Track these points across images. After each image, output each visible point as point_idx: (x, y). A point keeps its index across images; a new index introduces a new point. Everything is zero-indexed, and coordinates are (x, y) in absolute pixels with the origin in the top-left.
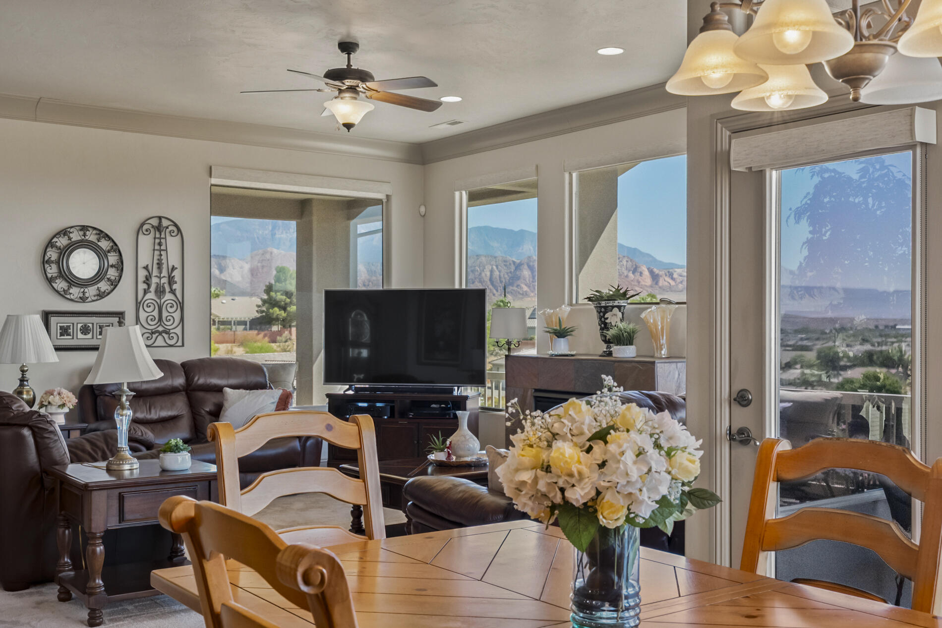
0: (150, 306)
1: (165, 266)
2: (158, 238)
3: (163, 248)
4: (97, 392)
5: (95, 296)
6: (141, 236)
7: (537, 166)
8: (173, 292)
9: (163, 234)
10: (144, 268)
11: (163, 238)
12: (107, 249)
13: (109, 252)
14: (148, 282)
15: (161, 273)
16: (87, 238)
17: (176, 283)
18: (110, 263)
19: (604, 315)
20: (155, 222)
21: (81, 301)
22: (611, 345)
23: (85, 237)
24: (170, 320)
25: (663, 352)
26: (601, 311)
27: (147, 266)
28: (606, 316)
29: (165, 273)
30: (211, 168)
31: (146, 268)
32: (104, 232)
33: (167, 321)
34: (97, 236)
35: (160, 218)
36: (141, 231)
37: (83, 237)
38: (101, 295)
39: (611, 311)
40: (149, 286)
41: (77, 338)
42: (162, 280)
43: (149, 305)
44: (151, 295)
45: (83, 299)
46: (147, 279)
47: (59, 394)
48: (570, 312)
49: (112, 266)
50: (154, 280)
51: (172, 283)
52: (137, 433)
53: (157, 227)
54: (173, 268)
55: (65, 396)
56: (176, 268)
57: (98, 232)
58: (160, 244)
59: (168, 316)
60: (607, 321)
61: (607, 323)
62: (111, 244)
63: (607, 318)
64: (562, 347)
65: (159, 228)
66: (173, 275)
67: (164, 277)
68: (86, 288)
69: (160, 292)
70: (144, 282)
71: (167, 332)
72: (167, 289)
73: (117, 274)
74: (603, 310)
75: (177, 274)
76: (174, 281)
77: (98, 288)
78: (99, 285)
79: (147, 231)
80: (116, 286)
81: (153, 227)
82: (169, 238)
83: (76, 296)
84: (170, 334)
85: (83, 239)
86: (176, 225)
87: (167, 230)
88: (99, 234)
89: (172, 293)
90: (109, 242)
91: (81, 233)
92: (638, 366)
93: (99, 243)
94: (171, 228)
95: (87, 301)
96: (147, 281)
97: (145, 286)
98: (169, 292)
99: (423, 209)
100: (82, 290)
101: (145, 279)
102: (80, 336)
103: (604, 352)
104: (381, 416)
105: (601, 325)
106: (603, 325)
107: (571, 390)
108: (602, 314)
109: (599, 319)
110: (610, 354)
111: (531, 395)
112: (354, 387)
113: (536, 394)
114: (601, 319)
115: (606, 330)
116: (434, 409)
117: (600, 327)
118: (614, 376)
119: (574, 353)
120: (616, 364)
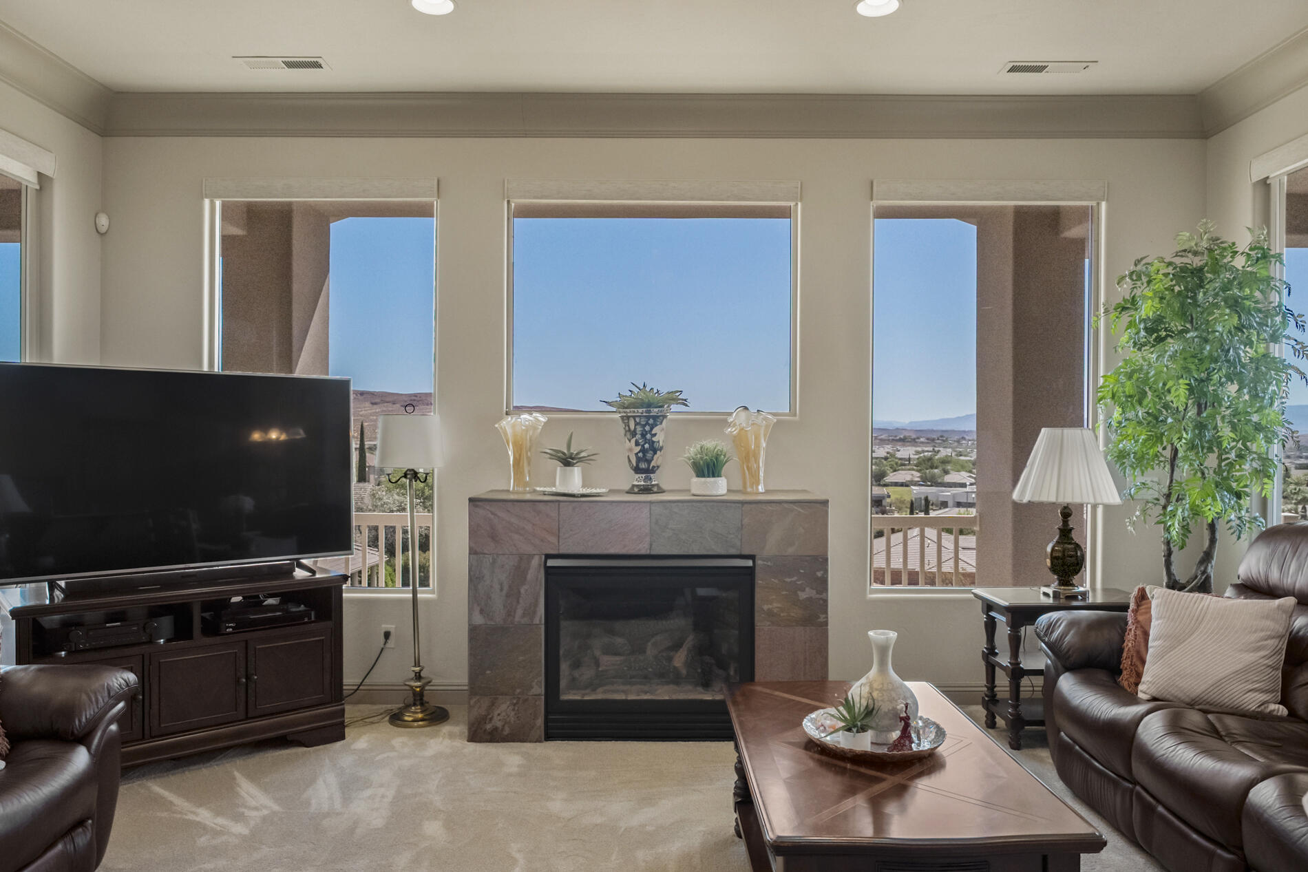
7: (438, 181)
19: (652, 429)
22: (652, 475)
25: (760, 487)
26: (647, 423)
28: (653, 432)
39: (661, 423)
48: (545, 423)
60: (654, 439)
61: (653, 442)
63: (655, 435)
64: (574, 481)
74: (651, 421)
92: (796, 508)
99: (103, 221)
103: (634, 486)
104: (151, 641)
105: (643, 446)
106: (647, 446)
107: (643, 552)
108: (647, 428)
109: (638, 436)
110: (646, 490)
111: (540, 565)
112: (62, 584)
113: (551, 563)
114: (643, 435)
115: (649, 455)
116: (272, 608)
117: (638, 448)
118: (742, 525)
119: (603, 490)
120: (746, 507)
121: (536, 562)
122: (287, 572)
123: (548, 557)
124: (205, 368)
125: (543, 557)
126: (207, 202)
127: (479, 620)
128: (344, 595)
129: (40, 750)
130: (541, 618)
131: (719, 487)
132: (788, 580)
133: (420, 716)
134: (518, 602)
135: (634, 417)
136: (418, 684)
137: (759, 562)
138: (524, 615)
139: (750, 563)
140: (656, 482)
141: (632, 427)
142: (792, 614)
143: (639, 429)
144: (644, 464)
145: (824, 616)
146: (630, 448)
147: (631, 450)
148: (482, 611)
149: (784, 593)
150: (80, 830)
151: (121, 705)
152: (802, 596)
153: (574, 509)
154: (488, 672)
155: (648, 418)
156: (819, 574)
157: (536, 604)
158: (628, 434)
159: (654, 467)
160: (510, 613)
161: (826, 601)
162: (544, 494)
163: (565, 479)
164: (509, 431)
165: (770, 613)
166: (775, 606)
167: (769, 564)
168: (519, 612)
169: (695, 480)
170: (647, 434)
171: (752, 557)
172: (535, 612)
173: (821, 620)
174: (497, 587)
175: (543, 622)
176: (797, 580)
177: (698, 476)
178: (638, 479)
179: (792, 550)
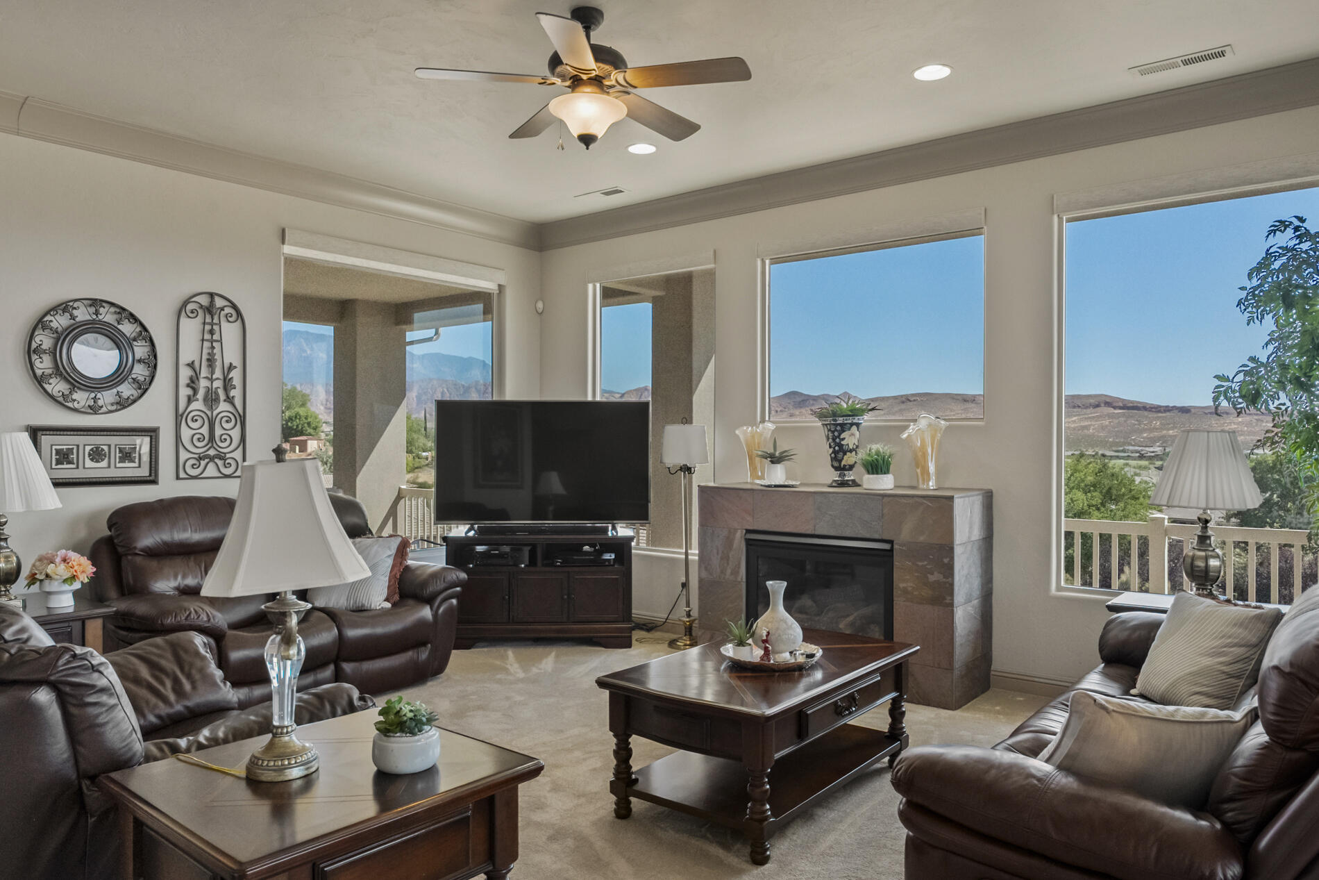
0: (196, 420)
1: (218, 364)
2: (209, 324)
3: (215, 337)
4: (120, 550)
5: (112, 404)
6: (183, 320)
7: (715, 251)
8: (230, 400)
9: (216, 318)
10: (188, 365)
11: (216, 324)
12: (133, 336)
13: (135, 340)
14: (194, 386)
15: (213, 373)
16: (101, 317)
17: (235, 388)
18: (137, 357)
19: (840, 435)
20: (204, 300)
21: (91, 411)
22: (846, 472)
23: (97, 317)
24: (225, 440)
25: (931, 484)
26: (836, 430)
27: (193, 362)
28: (842, 437)
29: (218, 374)
30: (283, 231)
31: (191, 365)
32: (127, 311)
33: (222, 442)
34: (116, 316)
35: (212, 295)
36: (183, 313)
37: (94, 317)
38: (123, 404)
39: (849, 429)
40: (195, 391)
41: (84, 468)
42: (214, 383)
43: (195, 418)
44: (198, 405)
45: (94, 409)
46: (193, 382)
47: (64, 560)
48: (773, 430)
49: (139, 361)
50: (203, 383)
51: (229, 388)
52: (201, 618)
53: (207, 308)
54: (231, 367)
55: (75, 564)
56: (235, 367)
57: (118, 310)
58: (212, 332)
59: (222, 435)
60: (842, 442)
61: (843, 445)
62: (139, 329)
63: (843, 439)
64: (777, 475)
65: (209, 310)
66: (230, 376)
67: (217, 379)
68: (99, 392)
69: (211, 399)
70: (188, 386)
71: (222, 457)
72: (222, 396)
73: (147, 373)
74: (839, 428)
75: (236, 375)
76: (231, 385)
77: (118, 392)
78: (120, 388)
79: (192, 312)
80: (146, 390)
81: (201, 307)
82: (224, 324)
83: (82, 404)
84: (225, 460)
85: (94, 320)
86: (234, 307)
87: (222, 312)
88: (119, 313)
89: (228, 402)
90: (136, 325)
91: (92, 310)
92: (925, 502)
93: (120, 327)
94: (228, 310)
95: (100, 412)
96: (193, 383)
97: (189, 392)
98: (225, 401)
99: (540, 305)
100: (93, 395)
101: (189, 382)
102: (89, 463)
103: (834, 480)
104: (516, 565)
105: (834, 448)
106: (837, 448)
107: (809, 532)
108: (836, 434)
109: (831, 440)
110: (843, 484)
111: (741, 537)
112: (476, 526)
113: (750, 536)
114: (834, 440)
115: (840, 455)
116: (587, 553)
117: (831, 450)
118: (883, 515)
119: (798, 483)
120: (886, 499)
121: (739, 536)
122: (605, 530)
123: (748, 531)
124: (590, 398)
125: (744, 531)
126: (590, 286)
127: (704, 575)
128: (633, 551)
129: (411, 602)
130: (742, 577)
131: (885, 483)
132: (920, 564)
133: (688, 642)
134: (728, 564)
136: (688, 619)
137: (896, 547)
138: (732, 574)
139: (886, 546)
140: (852, 478)
142: (923, 594)
143: (832, 434)
144: (838, 463)
145: (950, 598)
146: (826, 451)
148: (706, 571)
149: (916, 574)
150: (423, 648)
151: (458, 589)
152: (932, 578)
153: (763, 496)
154: (709, 613)
155: (837, 425)
156: (946, 561)
157: (739, 566)
159: (845, 466)
160: (723, 572)
161: (952, 585)
163: (772, 474)
164: (742, 437)
165: (905, 591)
166: (909, 585)
167: (904, 548)
168: (729, 571)
169: (867, 476)
170: (836, 439)
171: (891, 542)
172: (738, 572)
173: (947, 601)
174: (715, 551)
175: (744, 580)
176: (927, 565)
177: (869, 473)
178: (836, 475)
179: (922, 539)
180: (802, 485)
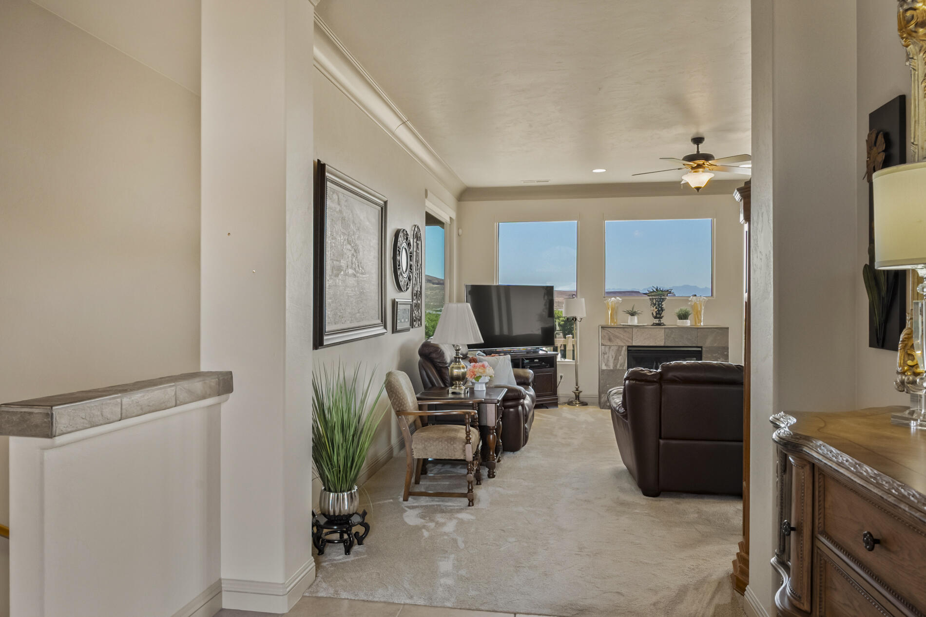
0: (415, 295)
1: (418, 264)
2: (416, 242)
7: (580, 214)
9: (417, 239)
14: (415, 276)
22: (661, 319)
25: (702, 323)
26: (660, 301)
27: (415, 263)
30: (426, 191)
31: (415, 265)
32: (408, 235)
35: (417, 227)
38: (407, 287)
39: (665, 301)
40: (415, 279)
42: (418, 275)
46: (415, 274)
51: (420, 277)
54: (420, 266)
63: (663, 305)
64: (635, 321)
66: (420, 271)
74: (662, 300)
77: (406, 280)
79: (415, 236)
80: (410, 279)
81: (415, 233)
82: (419, 242)
86: (420, 232)
92: (717, 330)
94: (419, 235)
103: (654, 323)
105: (658, 309)
107: (662, 345)
108: (660, 303)
109: (656, 306)
110: (659, 324)
111: (626, 349)
113: (630, 349)
114: (659, 305)
115: (661, 312)
116: (537, 362)
117: (656, 310)
118: (697, 337)
120: (699, 330)
121: (624, 349)
122: (537, 351)
123: (628, 347)
127: (604, 368)
128: (557, 362)
130: (626, 367)
131: (688, 323)
132: (714, 355)
133: (578, 404)
134: (618, 362)
135: (655, 299)
136: (578, 392)
137: (704, 349)
138: (620, 367)
139: (700, 349)
140: (662, 322)
141: (654, 302)
143: (657, 303)
144: (658, 315)
147: (654, 310)
148: (606, 365)
153: (638, 330)
154: (608, 385)
155: (660, 299)
156: (726, 353)
157: (624, 363)
158: (653, 305)
159: (662, 316)
160: (615, 366)
162: (623, 325)
163: (631, 320)
164: (610, 304)
167: (707, 349)
168: (619, 365)
169: (679, 321)
171: (701, 347)
172: (624, 365)
174: (611, 357)
175: (627, 369)
176: (717, 355)
177: (679, 319)
178: (656, 321)
179: (715, 345)
180: (647, 325)
